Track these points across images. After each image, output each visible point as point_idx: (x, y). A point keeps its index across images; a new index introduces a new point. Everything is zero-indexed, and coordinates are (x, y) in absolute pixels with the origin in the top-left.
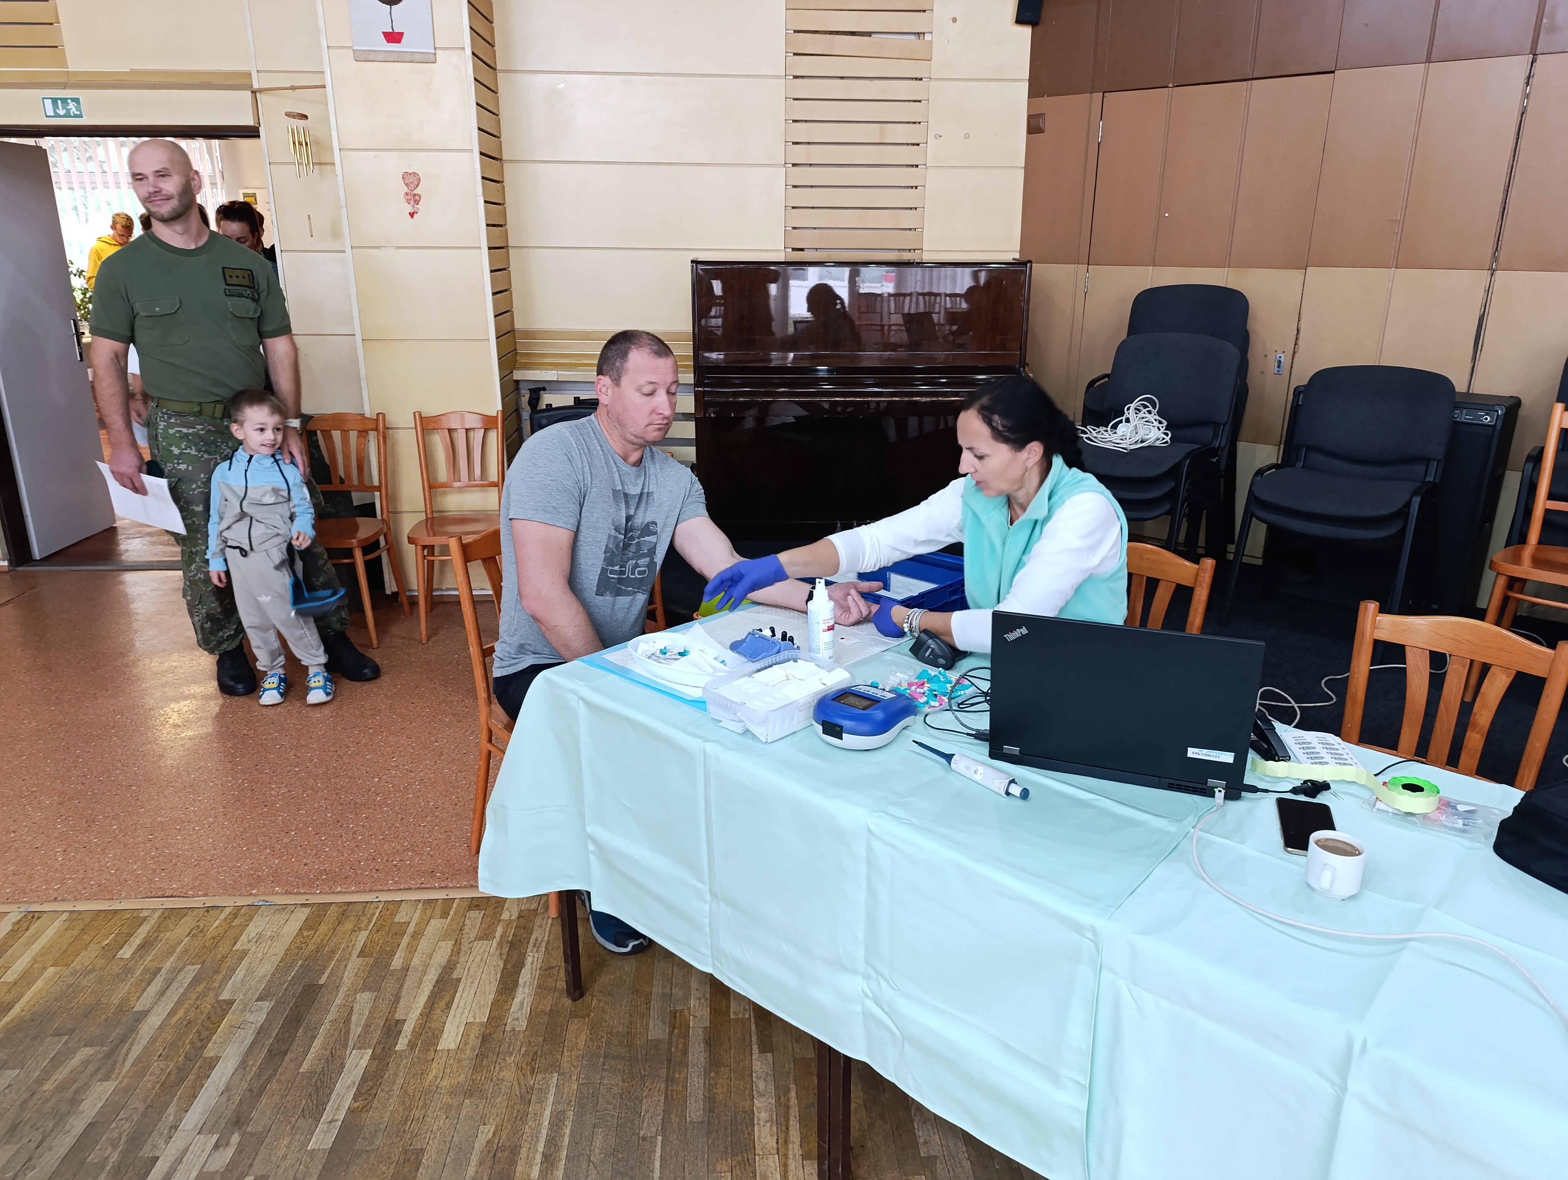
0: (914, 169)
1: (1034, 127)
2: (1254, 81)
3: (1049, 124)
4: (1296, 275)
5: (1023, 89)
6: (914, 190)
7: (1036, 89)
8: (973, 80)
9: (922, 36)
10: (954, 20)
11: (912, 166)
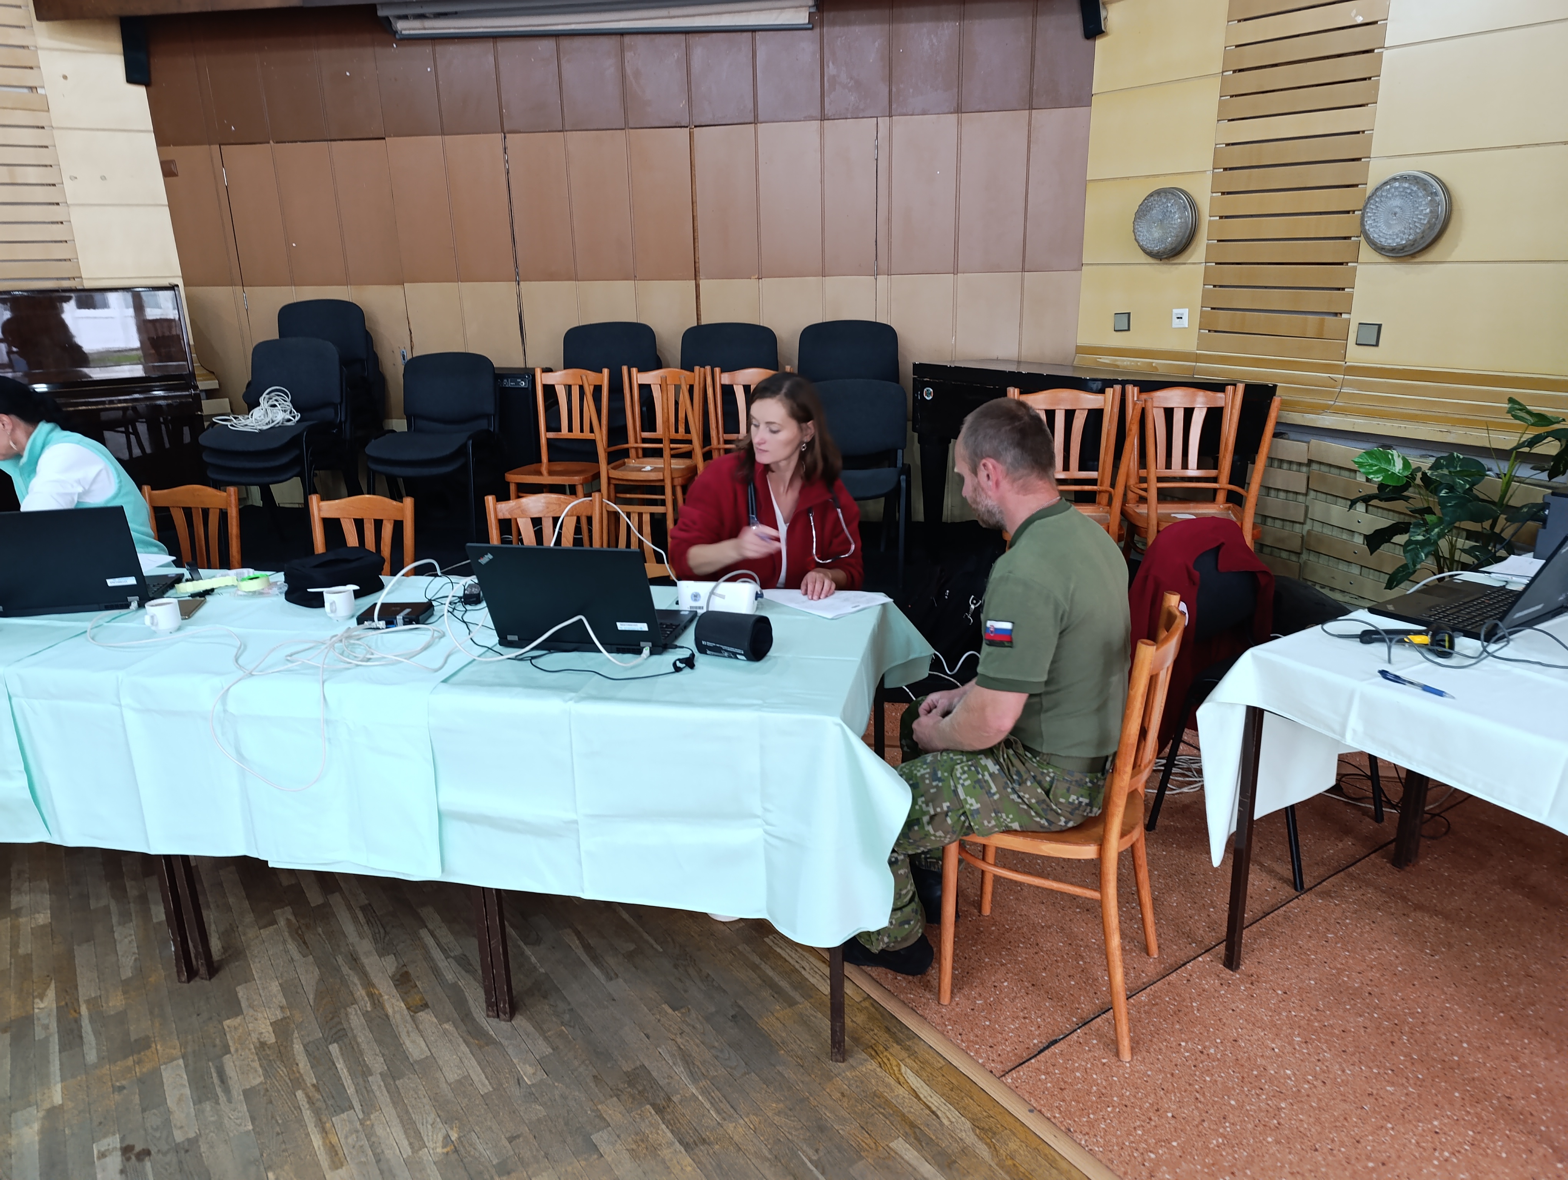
0: (56, 207)
1: (168, 170)
2: (333, 143)
3: (180, 168)
4: (396, 290)
5: (151, 139)
6: (60, 225)
7: (162, 140)
8: (98, 130)
9: (34, 90)
10: (65, 77)
11: (53, 204)
